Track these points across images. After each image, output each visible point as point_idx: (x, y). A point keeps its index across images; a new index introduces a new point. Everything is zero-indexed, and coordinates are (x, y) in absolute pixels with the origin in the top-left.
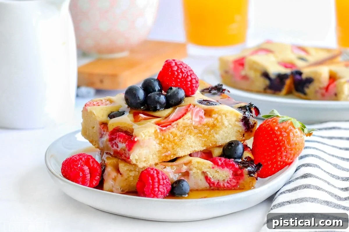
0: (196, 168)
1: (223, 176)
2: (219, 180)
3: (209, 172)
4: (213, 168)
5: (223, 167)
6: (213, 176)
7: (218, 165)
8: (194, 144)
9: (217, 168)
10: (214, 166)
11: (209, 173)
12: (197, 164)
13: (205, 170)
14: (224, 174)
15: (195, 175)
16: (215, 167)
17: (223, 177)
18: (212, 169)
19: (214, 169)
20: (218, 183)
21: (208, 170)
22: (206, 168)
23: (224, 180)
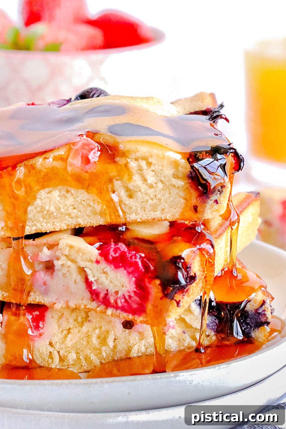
0: (66, 256)
1: (116, 283)
2: (107, 291)
3: (91, 270)
4: (98, 262)
5: (117, 267)
6: (98, 279)
7: (107, 260)
8: (75, 211)
9: (104, 265)
10: (99, 258)
11: (91, 272)
12: (67, 249)
13: (82, 264)
14: (117, 280)
15: (65, 270)
16: (101, 262)
17: (116, 286)
18: (95, 265)
19: (99, 265)
20: (107, 295)
21: (88, 264)
22: (86, 261)
23: (117, 293)
